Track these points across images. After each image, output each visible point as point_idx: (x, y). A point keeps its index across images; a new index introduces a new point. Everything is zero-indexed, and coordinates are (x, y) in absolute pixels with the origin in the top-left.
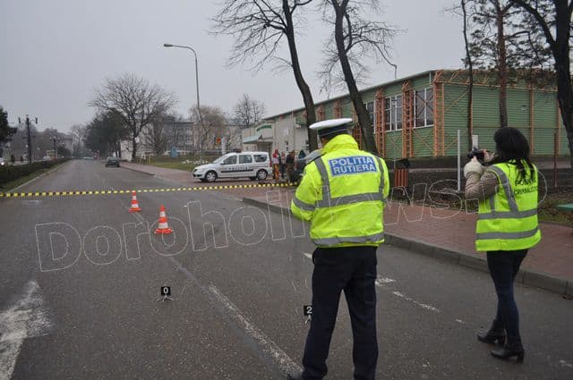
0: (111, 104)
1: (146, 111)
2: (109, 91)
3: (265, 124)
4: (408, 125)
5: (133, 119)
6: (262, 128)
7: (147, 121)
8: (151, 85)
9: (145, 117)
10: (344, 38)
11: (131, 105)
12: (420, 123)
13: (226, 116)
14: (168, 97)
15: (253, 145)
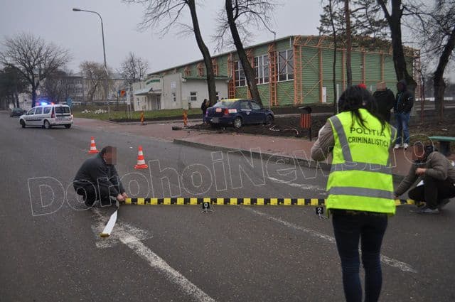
0: (9, 60)
1: (43, 66)
2: (8, 49)
3: (154, 79)
4: (273, 79)
5: (32, 74)
6: (151, 81)
7: (44, 76)
8: (47, 44)
9: (42, 73)
10: (233, 9)
11: (29, 62)
12: (283, 78)
13: (114, 71)
14: (63, 54)
15: (144, 96)
